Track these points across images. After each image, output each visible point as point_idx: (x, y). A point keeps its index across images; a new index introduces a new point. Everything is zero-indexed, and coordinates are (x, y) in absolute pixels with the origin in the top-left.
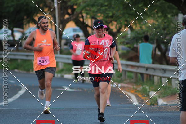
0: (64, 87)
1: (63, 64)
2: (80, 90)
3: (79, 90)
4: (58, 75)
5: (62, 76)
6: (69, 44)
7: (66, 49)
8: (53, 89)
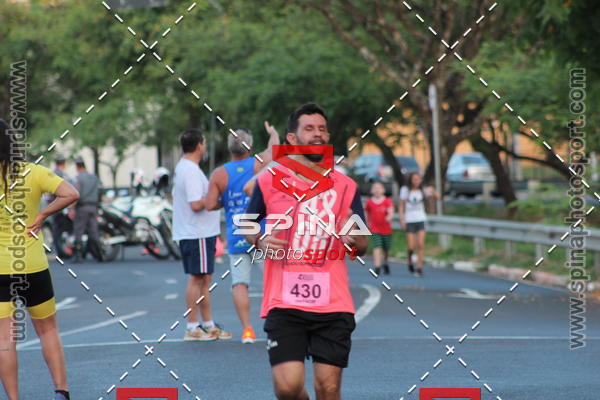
0: (463, 290)
8: (440, 295)
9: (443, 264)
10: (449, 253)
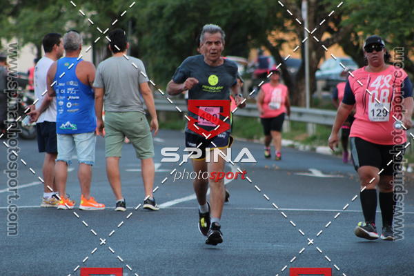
0: (311, 170)
1: (315, 126)
2: (342, 177)
3: (338, 176)
4: (304, 147)
5: (314, 150)
6: (332, 89)
7: (325, 98)
8: (289, 173)
9: (308, 148)
10: (314, 138)
